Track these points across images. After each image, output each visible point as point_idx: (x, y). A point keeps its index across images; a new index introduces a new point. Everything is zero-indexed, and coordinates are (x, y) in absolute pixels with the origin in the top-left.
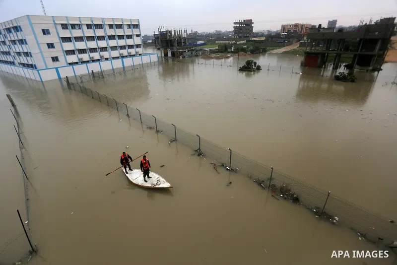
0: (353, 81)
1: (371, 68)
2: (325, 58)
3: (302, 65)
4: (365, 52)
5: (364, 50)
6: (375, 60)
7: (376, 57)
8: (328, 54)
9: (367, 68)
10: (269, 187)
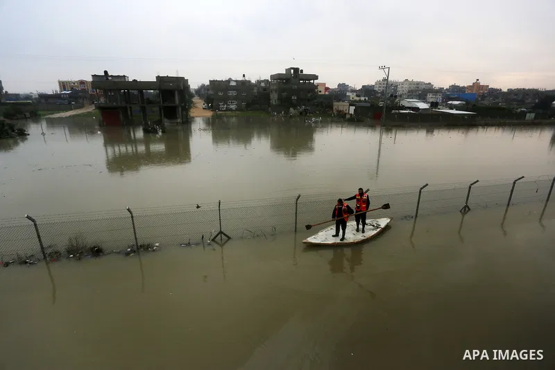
4: (168, 103)
5: (166, 102)
6: (180, 113)
7: (180, 109)
8: (131, 108)
9: (175, 121)
10: (45, 257)
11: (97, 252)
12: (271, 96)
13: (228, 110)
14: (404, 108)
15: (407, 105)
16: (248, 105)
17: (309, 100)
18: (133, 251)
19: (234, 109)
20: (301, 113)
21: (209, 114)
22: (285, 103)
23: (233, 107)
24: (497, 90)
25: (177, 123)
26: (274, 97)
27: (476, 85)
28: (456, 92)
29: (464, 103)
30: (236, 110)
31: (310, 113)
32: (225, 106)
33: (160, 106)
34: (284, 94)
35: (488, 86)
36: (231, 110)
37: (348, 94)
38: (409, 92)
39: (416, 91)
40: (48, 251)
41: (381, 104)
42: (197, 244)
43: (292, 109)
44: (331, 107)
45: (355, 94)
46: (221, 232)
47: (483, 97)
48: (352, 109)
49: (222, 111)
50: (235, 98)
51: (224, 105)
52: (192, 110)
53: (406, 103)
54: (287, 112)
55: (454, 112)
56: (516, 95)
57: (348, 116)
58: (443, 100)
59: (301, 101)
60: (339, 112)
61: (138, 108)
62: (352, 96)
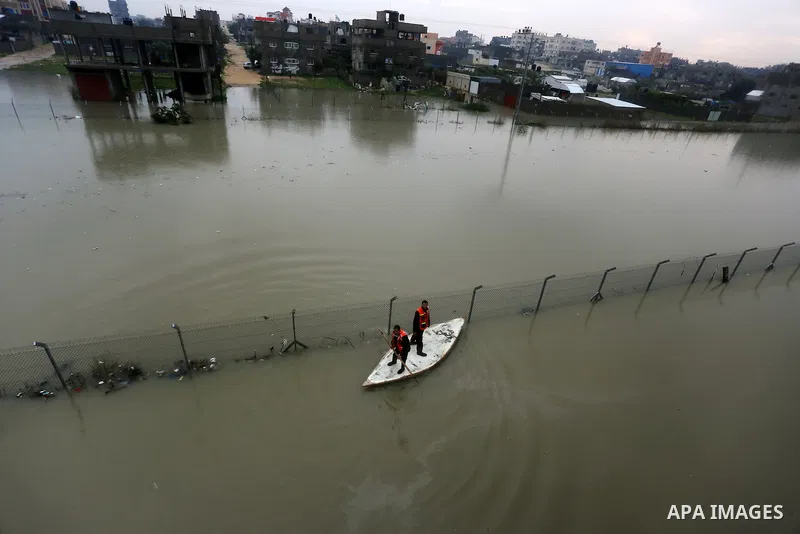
0: (187, 121)
1: (209, 96)
2: (124, 81)
3: (75, 98)
4: (189, 67)
5: (186, 65)
6: (210, 83)
7: (209, 77)
8: (125, 72)
9: (203, 97)
10: (64, 386)
11: (134, 374)
12: (354, 56)
13: (285, 73)
14: (548, 90)
15: (555, 86)
16: (317, 68)
17: (410, 67)
18: (182, 373)
19: (295, 72)
20: (398, 88)
21: (256, 79)
22: (376, 70)
23: (294, 69)
24: (682, 62)
25: (206, 101)
26: (358, 57)
27: (656, 52)
28: (625, 61)
29: (634, 81)
30: (298, 74)
31: (411, 88)
32: (281, 67)
33: (175, 72)
34: (374, 55)
35: (671, 55)
36: (289, 74)
37: (470, 52)
38: (560, 55)
39: (570, 54)
40: (66, 376)
41: (518, 81)
42: (267, 357)
43: (384, 81)
44: (443, 79)
45: (481, 53)
46: (295, 342)
47: (662, 72)
48: (474, 88)
49: (275, 74)
50: (297, 55)
51: (278, 64)
52: (227, 70)
53: (553, 81)
54: (377, 85)
55: (616, 102)
56: (705, 73)
57: (467, 99)
58: (605, 72)
59: (400, 67)
60: (454, 90)
61: (139, 74)
62: (477, 57)
